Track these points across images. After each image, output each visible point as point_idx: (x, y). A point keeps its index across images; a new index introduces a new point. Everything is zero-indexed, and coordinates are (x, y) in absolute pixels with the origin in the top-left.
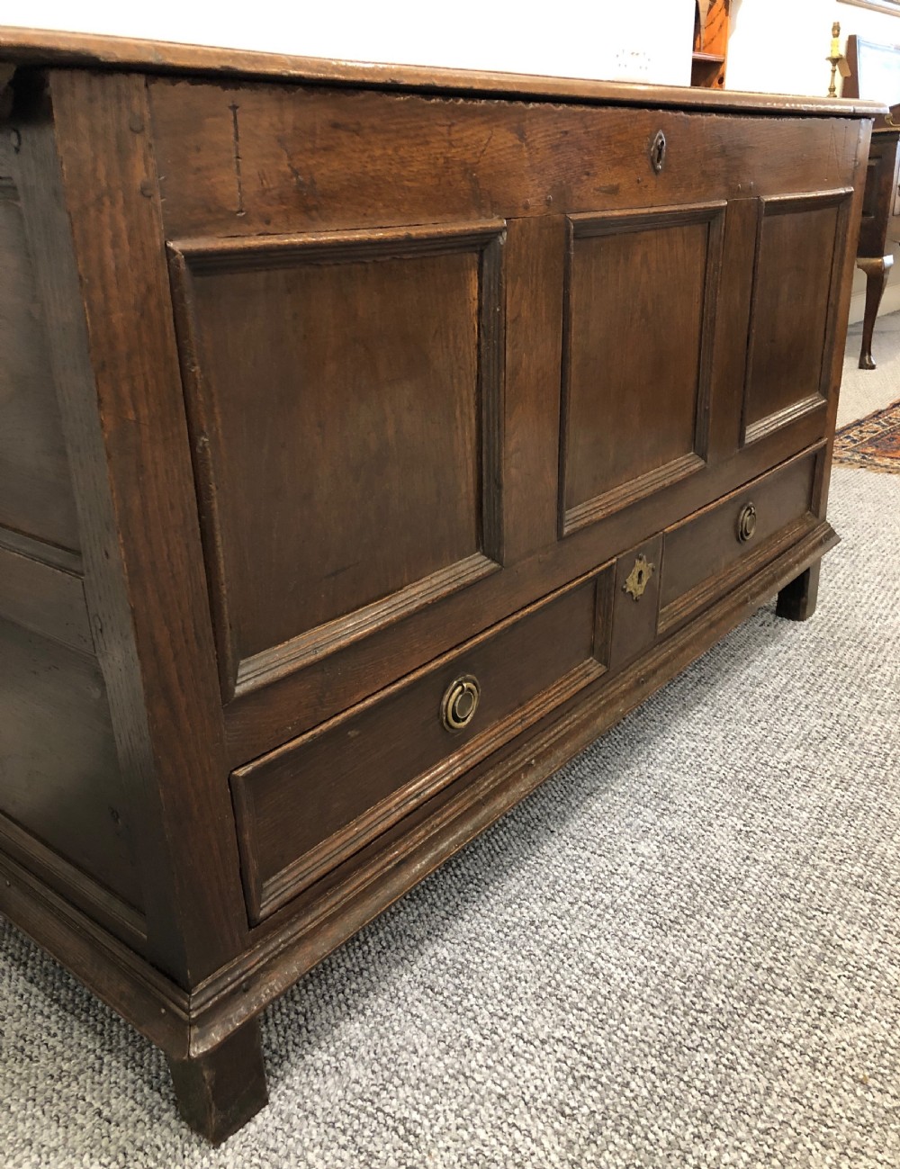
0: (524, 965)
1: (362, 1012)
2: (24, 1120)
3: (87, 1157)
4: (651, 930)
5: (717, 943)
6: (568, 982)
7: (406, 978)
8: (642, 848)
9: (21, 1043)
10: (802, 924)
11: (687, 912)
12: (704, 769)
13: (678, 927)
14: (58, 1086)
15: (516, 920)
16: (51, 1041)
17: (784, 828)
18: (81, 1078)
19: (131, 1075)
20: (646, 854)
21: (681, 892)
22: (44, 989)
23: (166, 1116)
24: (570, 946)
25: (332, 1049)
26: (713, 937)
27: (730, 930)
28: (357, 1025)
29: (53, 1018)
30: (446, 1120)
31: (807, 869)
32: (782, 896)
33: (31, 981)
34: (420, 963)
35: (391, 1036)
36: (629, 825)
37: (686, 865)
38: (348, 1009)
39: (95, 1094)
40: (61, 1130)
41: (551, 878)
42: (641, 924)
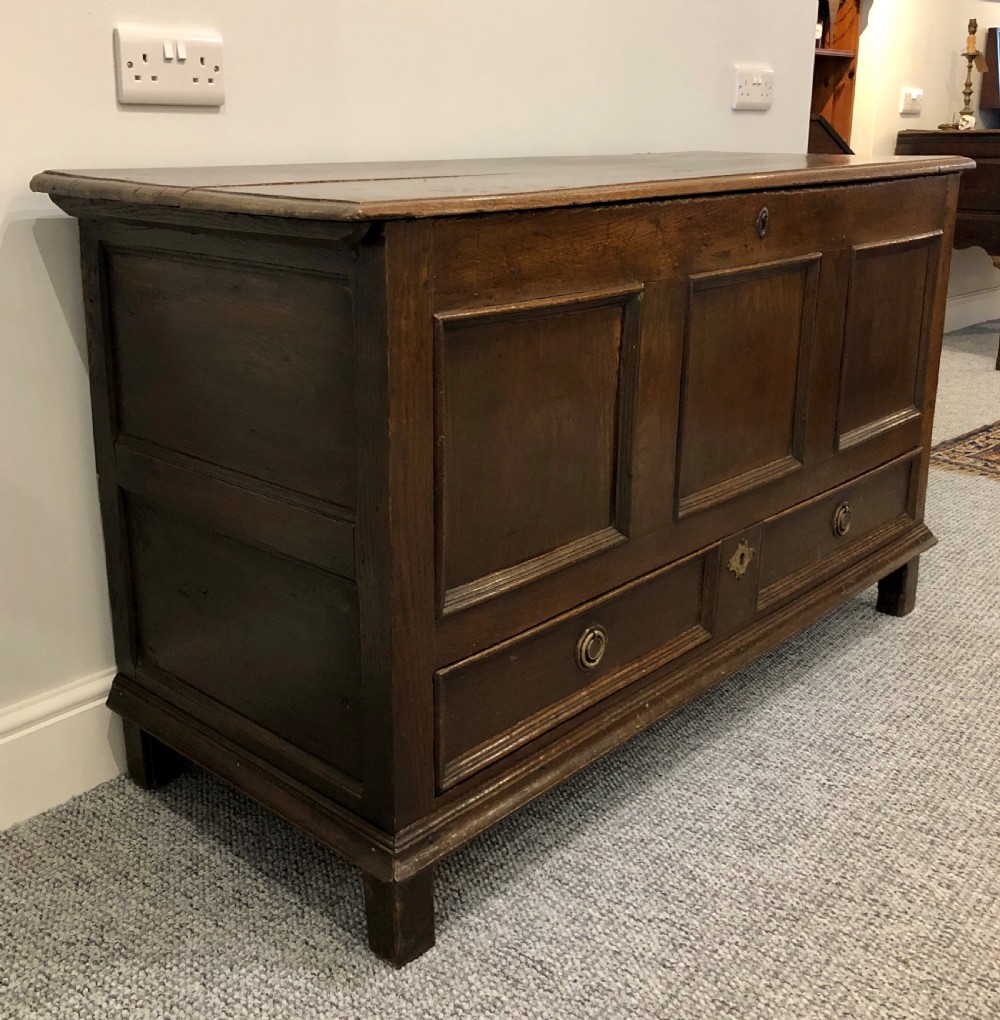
0: (635, 869)
1: (504, 892)
2: (250, 944)
3: (301, 969)
4: (741, 851)
5: (796, 864)
6: (671, 883)
7: (538, 872)
8: (737, 792)
9: (237, 896)
10: (869, 854)
11: (773, 841)
12: (797, 735)
13: (764, 850)
14: (272, 924)
15: (628, 837)
16: (261, 896)
17: (863, 784)
18: (289, 920)
19: (327, 921)
20: (741, 797)
21: (769, 826)
22: (248, 861)
23: (357, 948)
24: (673, 858)
25: (482, 915)
26: (793, 859)
27: (808, 855)
28: (501, 901)
29: (260, 880)
30: (573, 964)
31: (879, 816)
32: (855, 834)
33: (237, 855)
34: (549, 863)
35: (528, 910)
36: (728, 774)
37: (774, 807)
38: (493, 891)
39: (301, 931)
40: (279, 951)
41: (659, 810)
42: (733, 847)
